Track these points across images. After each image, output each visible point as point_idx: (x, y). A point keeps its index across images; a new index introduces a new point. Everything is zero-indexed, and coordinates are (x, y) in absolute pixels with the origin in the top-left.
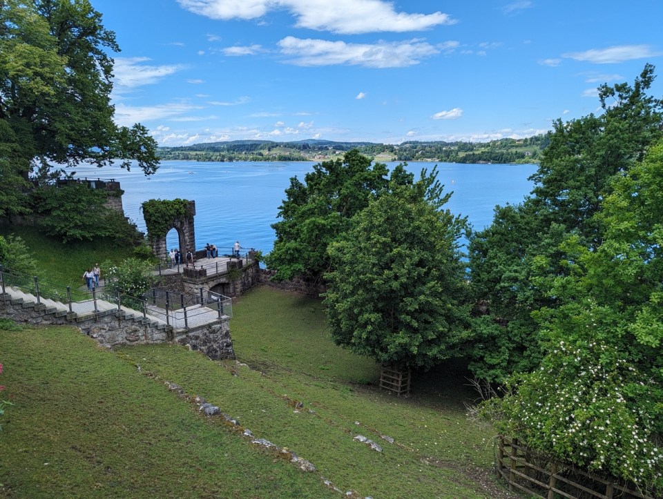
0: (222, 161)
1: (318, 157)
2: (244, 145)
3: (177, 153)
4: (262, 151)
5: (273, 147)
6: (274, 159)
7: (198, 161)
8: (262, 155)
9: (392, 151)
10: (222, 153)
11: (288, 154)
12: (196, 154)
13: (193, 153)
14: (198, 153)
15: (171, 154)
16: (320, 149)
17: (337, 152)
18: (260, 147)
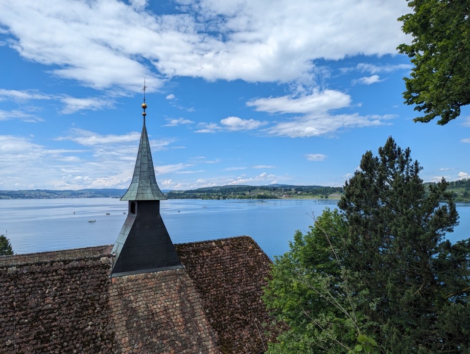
0: (219, 199)
1: (285, 196)
2: (232, 188)
3: (188, 194)
4: (244, 192)
5: (252, 189)
6: (254, 197)
7: (203, 199)
8: (245, 195)
9: (341, 192)
10: (218, 194)
11: (262, 194)
12: (201, 195)
13: (198, 194)
14: (202, 194)
15: (184, 195)
16: (285, 190)
17: (298, 193)
18: (243, 190)
